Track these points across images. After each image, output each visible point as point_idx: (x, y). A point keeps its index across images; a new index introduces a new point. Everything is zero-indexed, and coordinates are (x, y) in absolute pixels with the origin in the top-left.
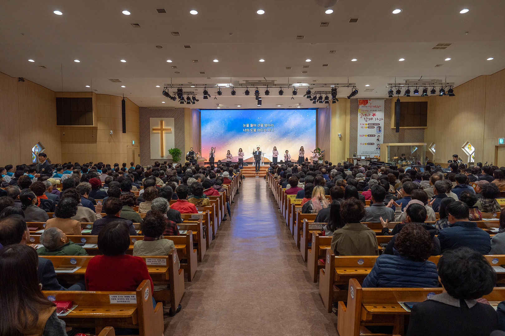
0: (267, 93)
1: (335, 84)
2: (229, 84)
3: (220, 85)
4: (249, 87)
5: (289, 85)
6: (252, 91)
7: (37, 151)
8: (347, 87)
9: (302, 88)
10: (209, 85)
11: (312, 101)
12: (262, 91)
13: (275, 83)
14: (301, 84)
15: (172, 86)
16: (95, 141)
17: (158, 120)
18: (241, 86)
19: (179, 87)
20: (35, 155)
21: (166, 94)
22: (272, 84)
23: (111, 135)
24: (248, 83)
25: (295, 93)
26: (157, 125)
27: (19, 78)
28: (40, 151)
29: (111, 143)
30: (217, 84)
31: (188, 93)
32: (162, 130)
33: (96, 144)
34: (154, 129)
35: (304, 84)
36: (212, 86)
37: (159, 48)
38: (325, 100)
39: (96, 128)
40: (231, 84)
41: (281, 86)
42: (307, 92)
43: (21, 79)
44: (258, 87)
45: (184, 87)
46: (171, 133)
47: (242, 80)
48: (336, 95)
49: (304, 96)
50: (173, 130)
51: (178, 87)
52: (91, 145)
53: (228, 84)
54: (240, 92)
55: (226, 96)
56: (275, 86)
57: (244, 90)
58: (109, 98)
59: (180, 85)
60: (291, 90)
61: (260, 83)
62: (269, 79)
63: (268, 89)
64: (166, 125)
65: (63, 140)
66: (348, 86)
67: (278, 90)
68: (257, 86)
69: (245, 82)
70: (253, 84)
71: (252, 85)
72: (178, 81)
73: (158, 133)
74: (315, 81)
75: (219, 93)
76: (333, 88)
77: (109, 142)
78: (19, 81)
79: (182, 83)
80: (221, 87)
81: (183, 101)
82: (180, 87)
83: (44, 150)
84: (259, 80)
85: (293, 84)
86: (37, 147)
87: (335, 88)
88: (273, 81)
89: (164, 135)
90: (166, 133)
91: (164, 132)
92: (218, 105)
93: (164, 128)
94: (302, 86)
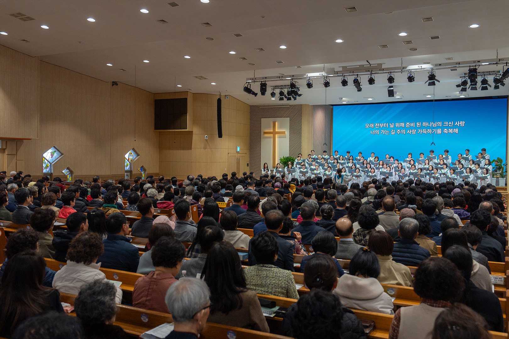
0: (371, 81)
2: (321, 73)
3: (310, 75)
4: (346, 76)
5: (403, 69)
6: (350, 80)
7: (131, 157)
8: (496, 65)
9: (422, 71)
10: (297, 75)
12: (364, 79)
13: (383, 67)
14: (421, 65)
15: (254, 80)
16: (189, 147)
17: (271, 120)
18: (337, 75)
19: (262, 80)
20: (129, 163)
21: (248, 90)
22: (379, 68)
23: (206, 140)
24: (345, 69)
25: (411, 79)
26: (269, 127)
27: (113, 82)
28: (134, 157)
29: (206, 150)
30: (307, 74)
32: (274, 133)
33: (191, 151)
34: (265, 133)
35: (425, 66)
36: (301, 77)
37: (210, 40)
39: (191, 133)
40: (323, 73)
41: (390, 71)
42: (429, 77)
43: (114, 83)
44: (359, 74)
45: (268, 81)
46: (286, 137)
47: (337, 67)
49: (425, 83)
50: (287, 133)
51: (261, 80)
52: (186, 152)
53: (320, 73)
54: (336, 82)
55: (319, 88)
56: (382, 72)
57: (340, 79)
59: (263, 78)
60: (406, 75)
61: (362, 69)
62: (373, 62)
63: (373, 76)
64: (280, 127)
65: (161, 147)
66: (497, 63)
67: (386, 76)
68: (357, 74)
69: (341, 69)
70: (352, 71)
71: (350, 72)
72: (261, 74)
73: (271, 138)
74: (449, 59)
75: (309, 85)
76: (471, 68)
77: (205, 148)
78: (113, 85)
80: (311, 77)
81: (283, 97)
82: (264, 81)
83: (139, 156)
85: (408, 66)
86: (131, 153)
87: (474, 67)
88: (381, 65)
89: (276, 139)
90: (280, 137)
91: (277, 136)
92: (342, 98)
93: (277, 130)
94: (421, 69)
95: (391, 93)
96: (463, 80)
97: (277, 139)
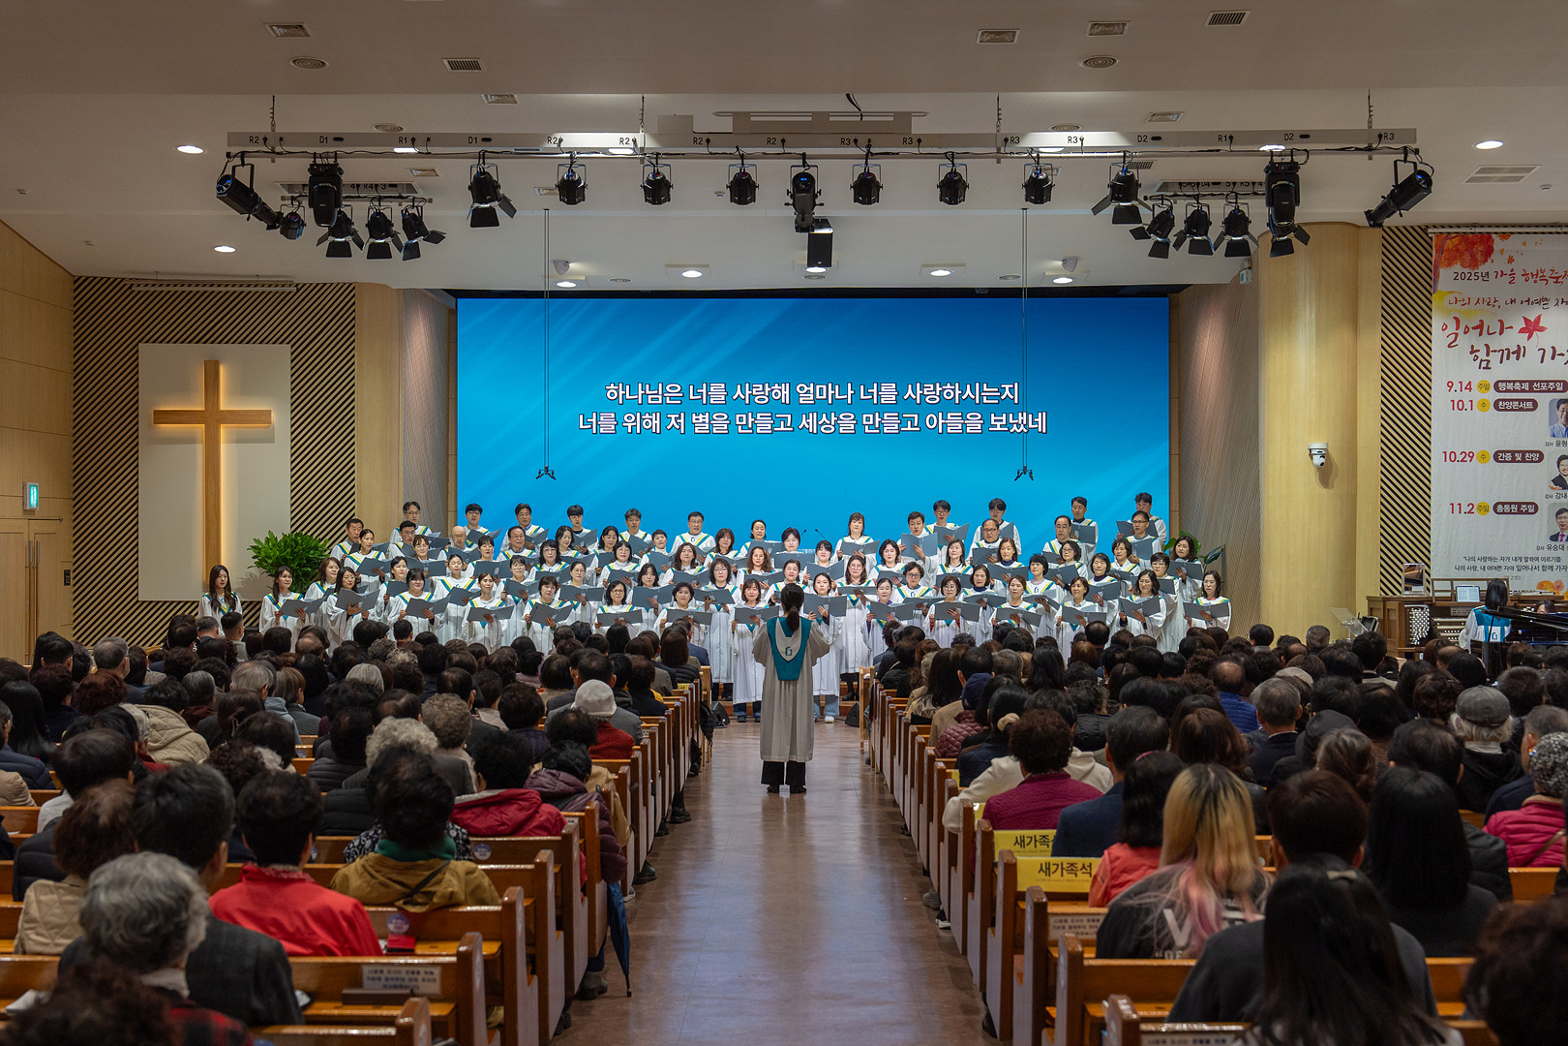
0: (866, 190)
1: (1287, 137)
2: (631, 136)
3: (574, 140)
4: (752, 157)
5: (1004, 144)
6: (773, 177)
8: (1365, 156)
9: (1080, 160)
10: (506, 139)
11: (1147, 244)
12: (835, 178)
13: (918, 127)
14: (1079, 134)
15: (273, 145)
17: (193, 355)
18: (704, 150)
19: (320, 150)
21: (239, 196)
22: (898, 135)
24: (749, 132)
25: (1038, 190)
26: (184, 389)
30: (559, 136)
31: (379, 191)
32: (212, 418)
34: (162, 417)
35: (1094, 138)
36: (527, 150)
38: (1228, 238)
40: (639, 136)
41: (950, 147)
42: (1112, 186)
44: (809, 151)
45: (349, 155)
46: (271, 441)
47: (709, 113)
48: (1298, 202)
49: (1096, 210)
50: (280, 419)
51: (311, 150)
53: (624, 135)
54: (701, 184)
56: (915, 150)
57: (723, 172)
59: (323, 139)
60: (1018, 174)
61: (819, 129)
62: (878, 104)
63: (877, 167)
64: (243, 389)
66: (1369, 149)
67: (934, 171)
68: (800, 151)
69: (726, 125)
70: (779, 136)
71: (770, 142)
73: (191, 440)
74: (1164, 116)
75: (571, 191)
76: (1277, 159)
79: (338, 130)
80: (580, 150)
81: (346, 242)
82: (327, 155)
84: (814, 114)
85: (1024, 134)
87: (1288, 159)
88: (904, 118)
89: (223, 447)
90: (239, 440)
91: (224, 431)
92: (567, 263)
93: (223, 406)
94: (1082, 149)
95: (820, 251)
96: (1158, 211)
97: (225, 449)
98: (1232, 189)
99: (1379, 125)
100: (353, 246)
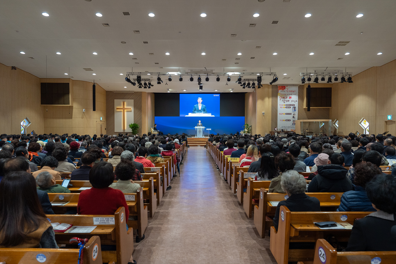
0: (207, 79)
1: (260, 73)
2: (178, 73)
3: (170, 73)
4: (193, 75)
5: (224, 74)
7: (25, 124)
9: (234, 76)
10: (162, 73)
11: (242, 87)
12: (203, 78)
13: (214, 72)
14: (234, 73)
15: (132, 74)
16: (71, 117)
17: (121, 101)
18: (187, 74)
20: (23, 128)
21: (128, 80)
22: (211, 73)
23: (84, 112)
24: (193, 72)
25: (229, 80)
26: (120, 105)
27: (12, 67)
28: (27, 124)
30: (168, 72)
31: (145, 80)
32: (124, 109)
33: (72, 119)
34: (117, 109)
35: (236, 73)
36: (164, 74)
37: (124, 43)
38: (252, 86)
39: (72, 107)
41: (218, 74)
42: (238, 79)
43: (14, 68)
44: (200, 75)
45: (142, 75)
46: (131, 112)
47: (187, 70)
48: (261, 81)
49: (236, 82)
50: (132, 109)
51: (137, 74)
52: (68, 120)
54: (186, 79)
55: (175, 82)
56: (213, 75)
57: (189, 77)
58: (83, 83)
59: (139, 73)
60: (226, 78)
61: (201, 72)
62: (209, 69)
63: (209, 77)
64: (128, 105)
65: (45, 117)
66: (270, 75)
67: (216, 77)
69: (190, 71)
70: (196, 73)
72: (137, 70)
73: (121, 112)
74: (245, 70)
75: (170, 80)
76: (259, 76)
77: (82, 118)
78: (12, 69)
79: (140, 72)
82: (139, 75)
83: (30, 124)
84: (201, 70)
85: (227, 73)
86: (25, 121)
87: (260, 76)
88: (212, 70)
89: (125, 112)
90: (127, 112)
91: (125, 110)
92: (169, 89)
93: (125, 107)
94: (234, 74)
95: (201, 88)
96: (244, 83)
97: (125, 113)
98: (253, 80)
99: (271, 72)
100: (142, 87)
